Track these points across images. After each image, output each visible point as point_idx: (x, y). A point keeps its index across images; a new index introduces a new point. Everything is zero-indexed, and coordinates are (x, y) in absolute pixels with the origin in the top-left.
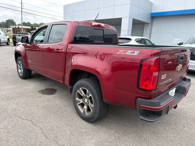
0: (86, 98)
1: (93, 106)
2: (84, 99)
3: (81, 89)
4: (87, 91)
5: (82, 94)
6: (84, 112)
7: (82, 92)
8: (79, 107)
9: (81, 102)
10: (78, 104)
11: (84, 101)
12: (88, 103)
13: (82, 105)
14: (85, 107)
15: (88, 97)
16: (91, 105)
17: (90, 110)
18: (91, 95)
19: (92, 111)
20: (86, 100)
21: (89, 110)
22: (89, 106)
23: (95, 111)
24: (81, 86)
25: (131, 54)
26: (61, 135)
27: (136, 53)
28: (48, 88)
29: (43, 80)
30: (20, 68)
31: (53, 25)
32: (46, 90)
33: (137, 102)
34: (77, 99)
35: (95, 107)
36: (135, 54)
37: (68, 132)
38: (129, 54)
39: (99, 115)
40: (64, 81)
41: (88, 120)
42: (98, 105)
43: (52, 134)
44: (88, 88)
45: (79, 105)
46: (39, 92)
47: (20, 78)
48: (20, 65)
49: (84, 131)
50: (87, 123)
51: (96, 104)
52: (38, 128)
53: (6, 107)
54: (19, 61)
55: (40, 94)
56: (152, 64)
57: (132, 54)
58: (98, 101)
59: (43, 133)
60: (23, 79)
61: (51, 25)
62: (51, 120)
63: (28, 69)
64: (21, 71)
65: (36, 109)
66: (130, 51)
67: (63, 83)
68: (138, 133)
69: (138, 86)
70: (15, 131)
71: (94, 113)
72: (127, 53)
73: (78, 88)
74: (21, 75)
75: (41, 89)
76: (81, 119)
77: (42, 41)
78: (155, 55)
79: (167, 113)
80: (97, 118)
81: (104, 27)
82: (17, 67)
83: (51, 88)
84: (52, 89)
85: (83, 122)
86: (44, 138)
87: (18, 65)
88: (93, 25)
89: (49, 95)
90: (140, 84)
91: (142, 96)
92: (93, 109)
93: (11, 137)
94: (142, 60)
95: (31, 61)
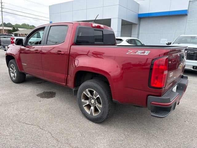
0: (92, 99)
1: (101, 106)
2: (91, 100)
3: (87, 90)
4: (95, 92)
5: (88, 95)
6: (91, 113)
7: (89, 93)
8: (86, 109)
9: (88, 103)
10: (84, 106)
11: (91, 102)
12: (96, 104)
13: (89, 106)
14: (92, 108)
15: (95, 98)
16: (99, 105)
17: (98, 111)
18: (98, 96)
19: (100, 111)
20: (93, 101)
21: (96, 110)
22: (97, 107)
23: (104, 111)
24: (88, 87)
25: (141, 54)
26: (72, 137)
27: (147, 53)
28: (45, 91)
29: (39, 83)
30: (12, 71)
31: (51, 26)
32: (44, 93)
33: (148, 100)
34: (83, 100)
35: (104, 107)
36: (145, 54)
37: (78, 134)
38: (140, 54)
39: (108, 115)
40: (67, 83)
41: (96, 121)
42: (107, 106)
43: (62, 137)
44: (96, 89)
46: (38, 95)
47: (13, 82)
48: (12, 69)
49: (94, 131)
50: (94, 124)
51: (104, 104)
52: (46, 133)
53: (6, 113)
54: (11, 64)
55: (39, 98)
56: (164, 63)
57: (143, 54)
58: (107, 102)
59: (53, 137)
60: (17, 83)
61: (49, 27)
62: (57, 124)
63: (22, 73)
64: (13, 75)
65: (39, 113)
66: (140, 51)
67: (66, 85)
68: (145, 129)
69: (149, 85)
70: (23, 137)
71: (103, 113)
72: (137, 53)
73: (84, 89)
74: (14, 79)
75: (39, 93)
76: (88, 121)
77: (37, 43)
78: (165, 54)
79: (174, 108)
80: (106, 118)
81: (103, 28)
82: (9, 70)
83: (49, 91)
84: (51, 92)
85: (91, 123)
86: (55, 141)
87: (11, 69)
88: (93, 26)
89: (48, 98)
90: (152, 82)
91: (153, 94)
92: (101, 109)
93: (20, 143)
94: (153, 60)
95: (26, 64)
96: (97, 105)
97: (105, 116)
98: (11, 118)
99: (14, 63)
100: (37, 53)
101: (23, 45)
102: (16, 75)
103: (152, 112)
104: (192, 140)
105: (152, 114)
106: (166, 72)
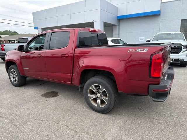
0: (98, 93)
1: (107, 98)
2: (97, 94)
3: (93, 85)
4: (101, 86)
5: (94, 90)
6: (98, 105)
7: (94, 88)
8: (92, 102)
9: (94, 97)
10: (90, 100)
11: (97, 96)
12: (102, 97)
13: (95, 100)
14: (99, 101)
15: (101, 92)
16: (105, 98)
18: (104, 90)
19: (106, 103)
20: (99, 95)
21: (102, 102)
22: (104, 100)
23: (111, 102)
24: (93, 83)
25: (141, 51)
26: (86, 127)
27: (146, 50)
30: (13, 76)
32: (48, 93)
33: (149, 88)
34: (89, 95)
35: (111, 99)
36: (144, 51)
37: (91, 124)
38: (140, 51)
39: (114, 105)
40: (72, 82)
42: (113, 97)
43: (78, 128)
44: (102, 84)
45: (92, 100)
46: (42, 96)
47: (14, 86)
48: (12, 74)
49: (103, 120)
50: (102, 114)
52: (63, 126)
54: (12, 69)
55: (44, 97)
57: (142, 51)
58: (113, 94)
59: (70, 129)
60: (18, 87)
62: (70, 118)
63: (23, 77)
64: (14, 79)
65: (50, 111)
66: (140, 49)
69: (150, 76)
72: (137, 51)
73: (90, 85)
74: (15, 83)
75: (42, 94)
80: (113, 108)
81: (98, 32)
82: (9, 75)
85: (99, 114)
86: (73, 132)
87: (11, 74)
89: (53, 97)
90: (152, 73)
91: (153, 83)
92: (108, 101)
93: (43, 137)
94: (151, 55)
95: (28, 68)
96: (104, 98)
97: (112, 106)
98: (26, 117)
99: (15, 68)
100: (39, 57)
101: (24, 51)
102: (17, 79)
103: (153, 97)
104: (185, 119)
105: (154, 99)
106: (162, 65)
